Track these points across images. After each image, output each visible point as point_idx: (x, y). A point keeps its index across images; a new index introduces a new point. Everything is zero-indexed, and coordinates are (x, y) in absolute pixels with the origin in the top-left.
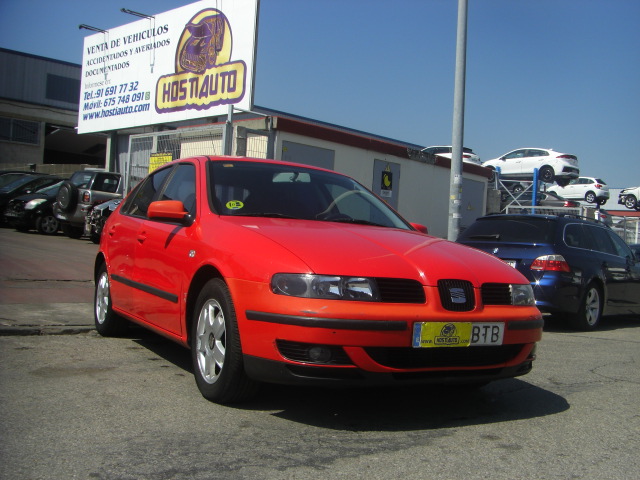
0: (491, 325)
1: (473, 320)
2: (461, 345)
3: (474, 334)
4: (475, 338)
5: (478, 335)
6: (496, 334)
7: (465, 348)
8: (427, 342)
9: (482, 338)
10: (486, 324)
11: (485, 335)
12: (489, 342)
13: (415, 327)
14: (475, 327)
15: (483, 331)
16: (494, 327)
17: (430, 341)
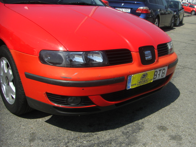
0: (162, 69)
1: (155, 68)
2: (149, 82)
3: (155, 75)
4: (155, 77)
5: (156, 75)
6: (164, 73)
7: (151, 83)
8: (134, 85)
9: (158, 76)
10: (160, 69)
11: (159, 75)
12: (160, 77)
13: (128, 78)
14: (155, 72)
15: (158, 73)
16: (163, 69)
17: (135, 84)
